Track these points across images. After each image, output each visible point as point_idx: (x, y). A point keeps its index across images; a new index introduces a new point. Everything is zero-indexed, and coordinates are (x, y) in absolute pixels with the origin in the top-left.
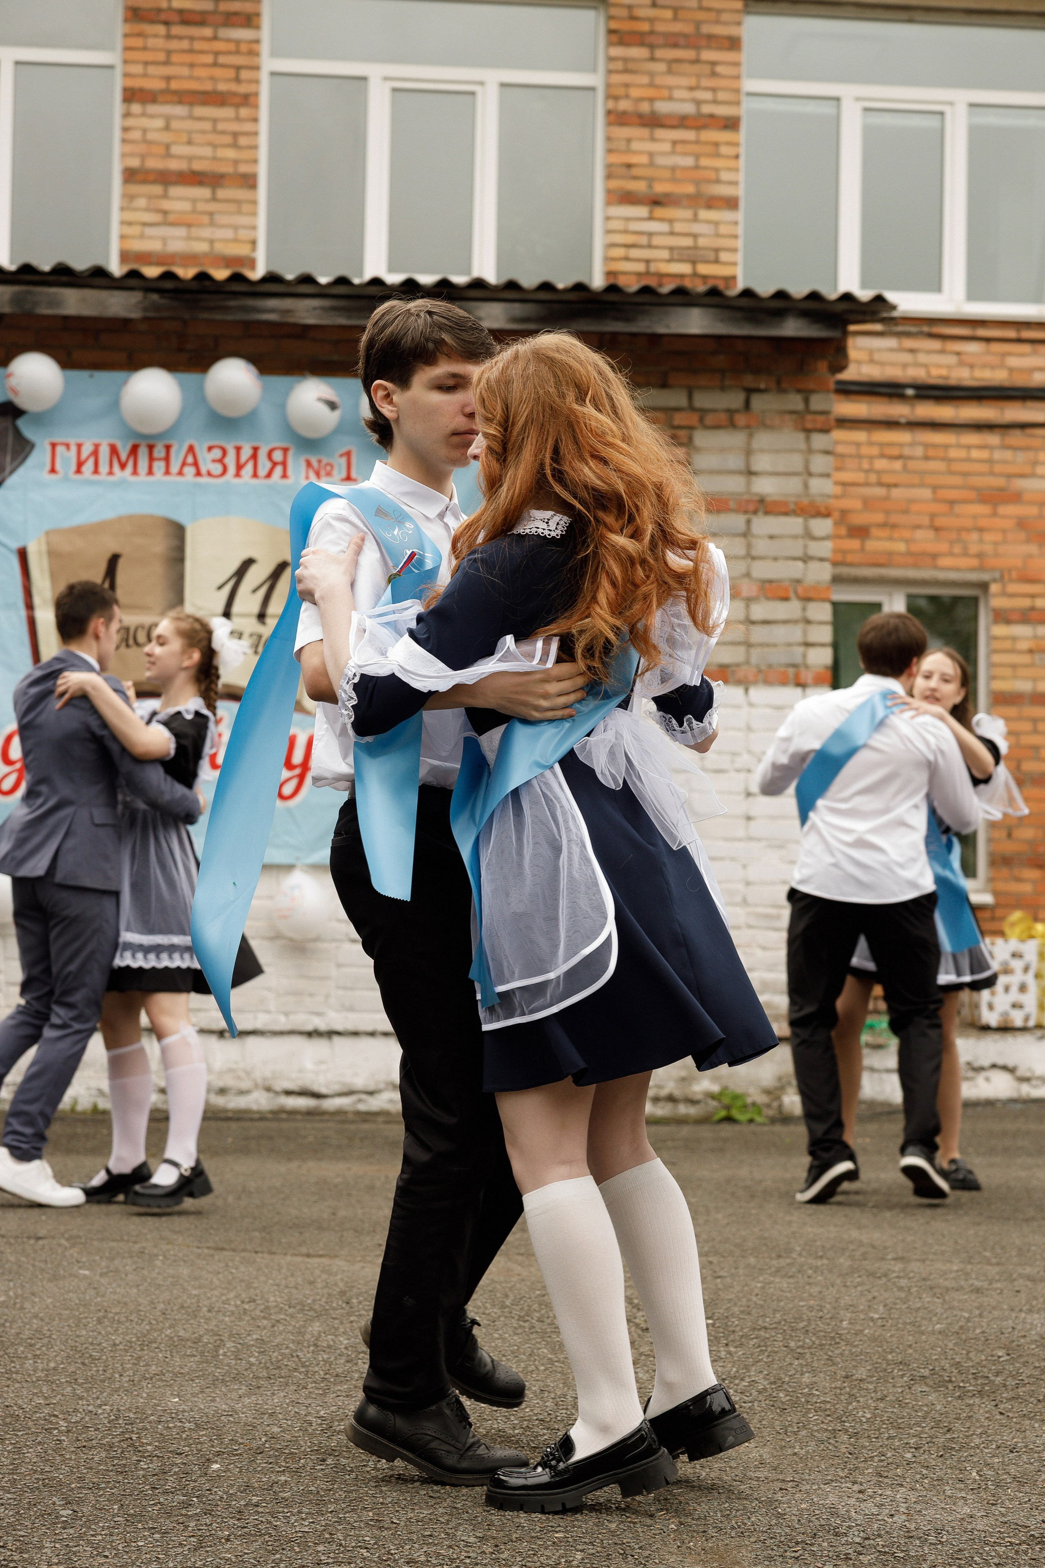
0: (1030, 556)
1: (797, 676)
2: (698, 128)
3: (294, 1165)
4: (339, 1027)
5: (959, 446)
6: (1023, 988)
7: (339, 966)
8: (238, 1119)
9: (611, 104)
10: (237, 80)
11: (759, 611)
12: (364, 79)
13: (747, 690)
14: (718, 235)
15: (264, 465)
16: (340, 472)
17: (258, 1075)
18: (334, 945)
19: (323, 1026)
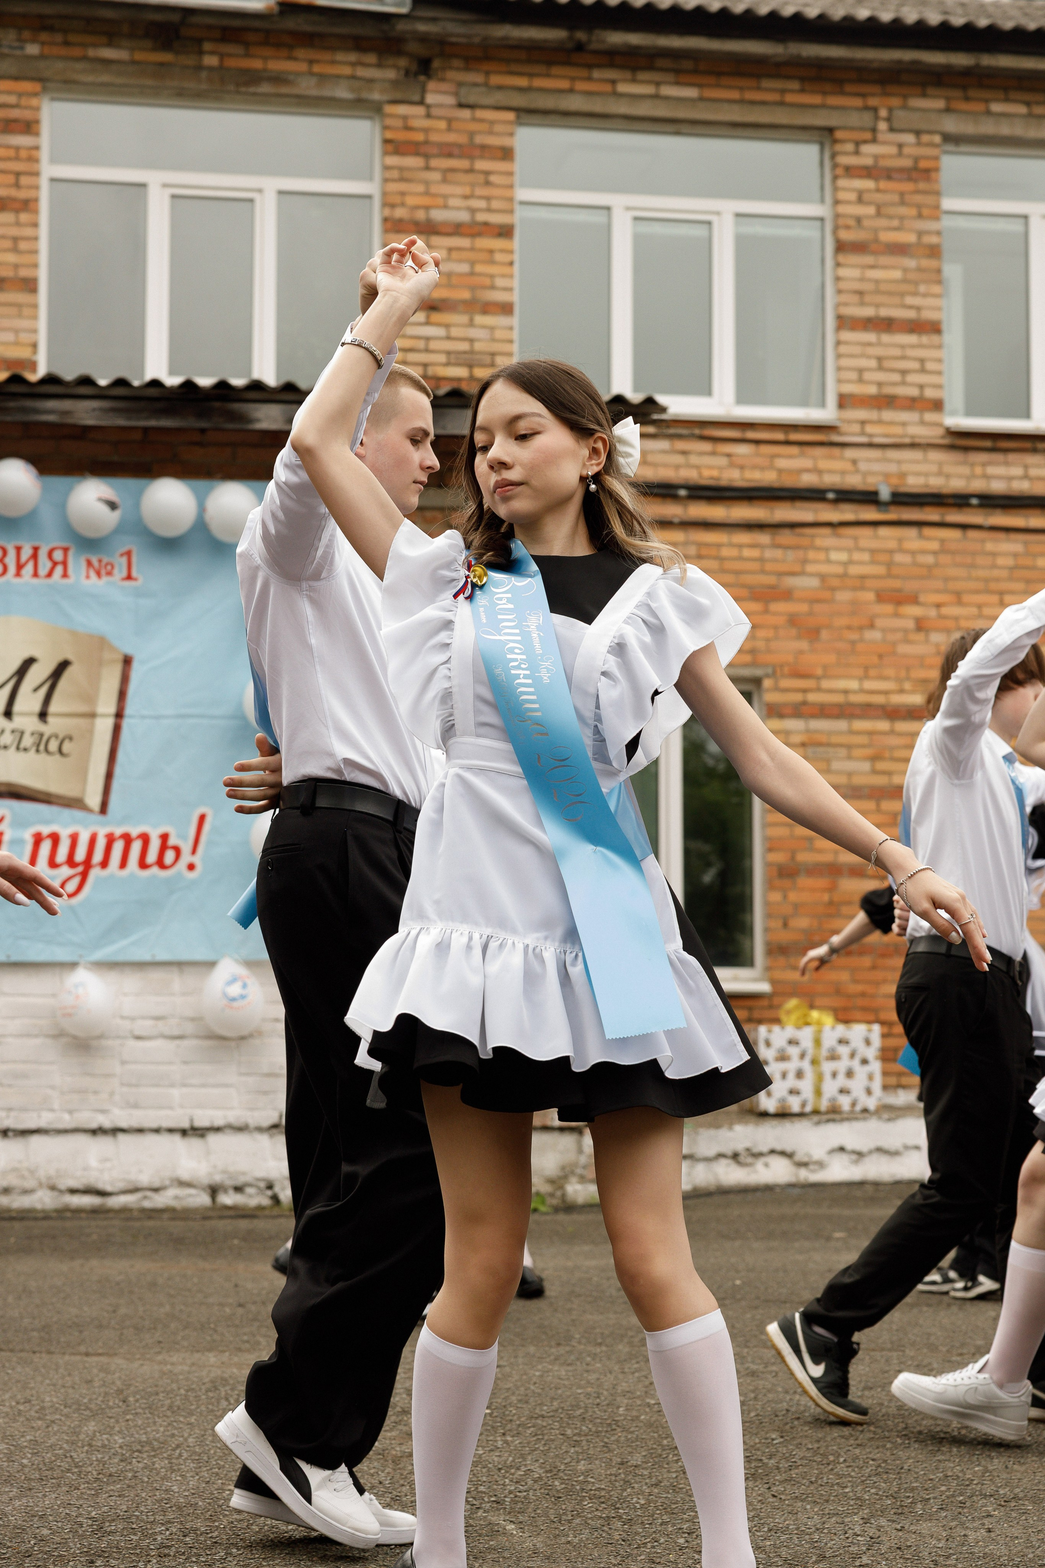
0: (801, 652)
2: (473, 235)
3: (77, 1263)
4: (124, 1124)
5: (731, 545)
6: (800, 1074)
7: (123, 1063)
8: (22, 1219)
9: (387, 212)
10: (17, 185)
12: (143, 186)
14: (493, 340)
15: (44, 565)
16: (120, 572)
17: (42, 1174)
18: (117, 1042)
19: (107, 1124)
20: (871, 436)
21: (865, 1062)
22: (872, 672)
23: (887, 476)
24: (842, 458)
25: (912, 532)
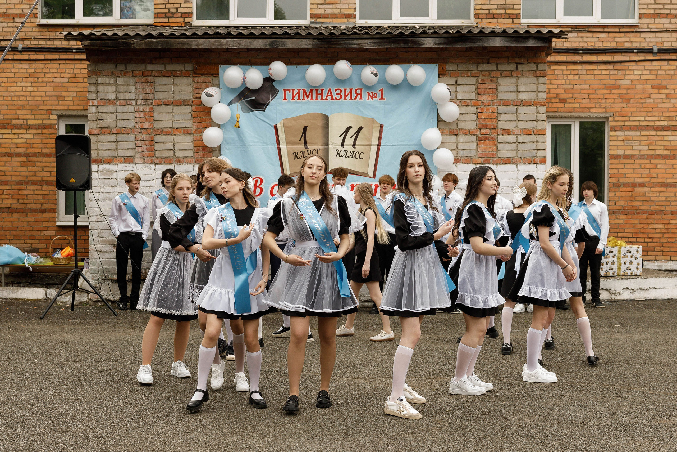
0: (623, 107)
1: (534, 160)
5: (598, 70)
6: (613, 263)
11: (521, 139)
13: (517, 165)
15: (354, 95)
16: (379, 96)
20: (651, 28)
21: (636, 258)
22: (649, 114)
23: (656, 43)
24: (640, 37)
25: (666, 63)
